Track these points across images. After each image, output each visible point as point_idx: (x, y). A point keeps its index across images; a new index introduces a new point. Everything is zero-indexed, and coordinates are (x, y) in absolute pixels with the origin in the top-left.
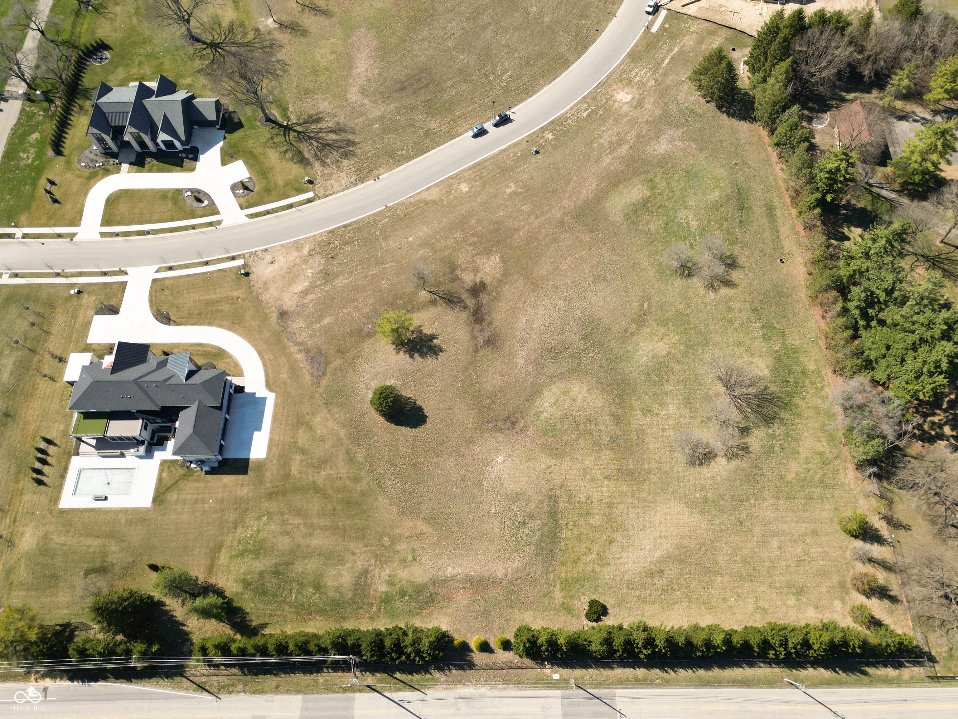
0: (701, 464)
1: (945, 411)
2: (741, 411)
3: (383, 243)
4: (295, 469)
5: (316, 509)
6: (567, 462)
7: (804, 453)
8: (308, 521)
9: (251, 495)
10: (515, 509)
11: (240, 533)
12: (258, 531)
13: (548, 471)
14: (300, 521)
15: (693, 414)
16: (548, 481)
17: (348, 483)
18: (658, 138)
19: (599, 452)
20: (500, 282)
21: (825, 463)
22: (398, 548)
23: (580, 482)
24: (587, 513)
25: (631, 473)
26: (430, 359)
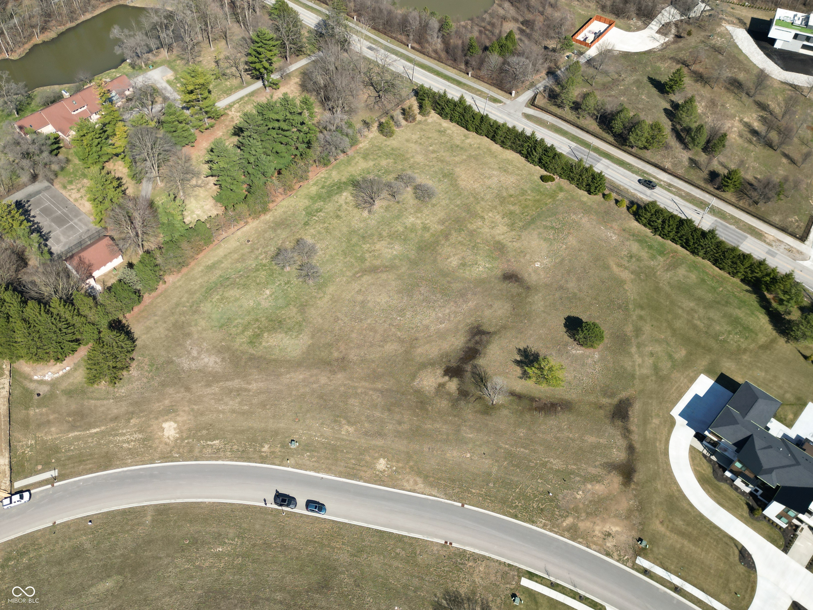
0: (428, 189)
4: (683, 352)
6: (498, 238)
7: (372, 163)
9: (725, 359)
10: (552, 236)
12: (729, 333)
13: (515, 240)
16: (519, 236)
17: (648, 319)
19: (475, 231)
20: (432, 364)
21: (367, 154)
22: (638, 269)
23: (500, 226)
25: (468, 212)
26: (533, 350)
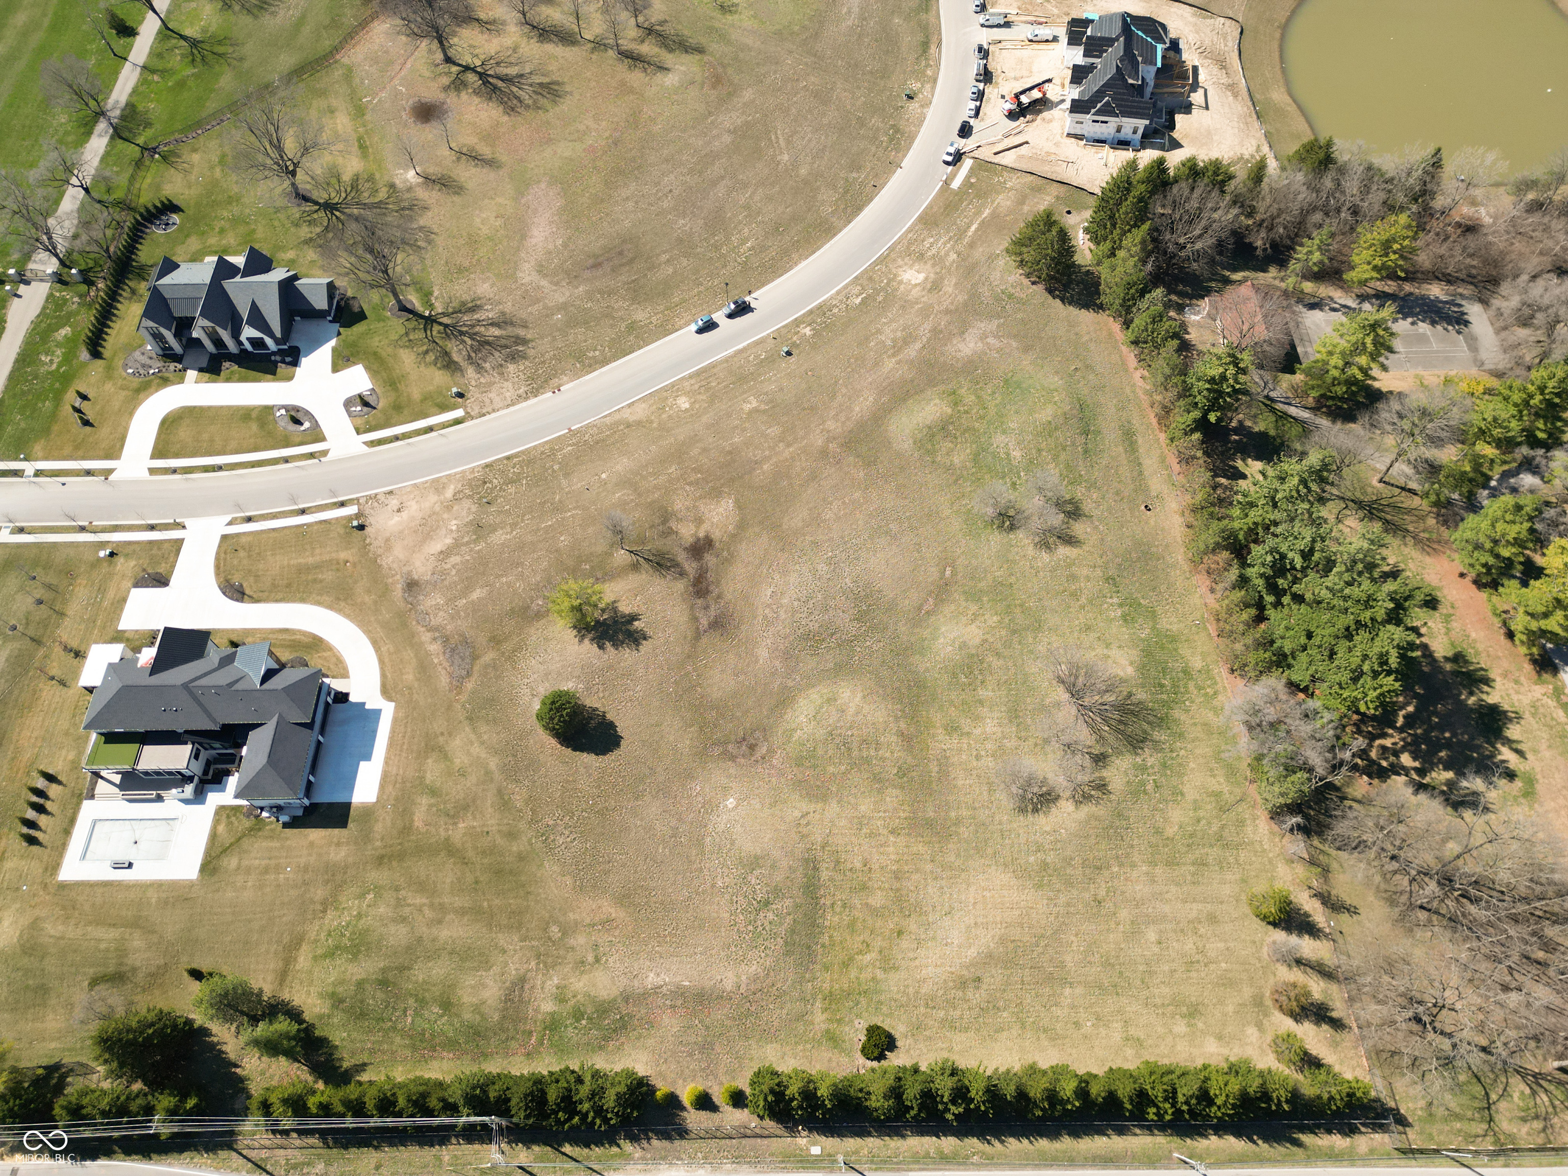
0: (1036, 810)
1: (1401, 730)
2: (1095, 730)
3: (564, 482)
4: (419, 819)
5: (448, 880)
6: (833, 808)
7: (1191, 794)
8: (437, 901)
9: (350, 860)
10: (753, 882)
11: (331, 919)
12: (359, 916)
13: (803, 822)
14: (424, 901)
15: (1023, 734)
16: (804, 836)
17: (500, 841)
18: (963, 333)
19: (879, 791)
20: (734, 537)
21: (1224, 809)
22: (572, 942)
23: (853, 839)
24: (864, 887)
25: (930, 824)
26: (628, 651)
